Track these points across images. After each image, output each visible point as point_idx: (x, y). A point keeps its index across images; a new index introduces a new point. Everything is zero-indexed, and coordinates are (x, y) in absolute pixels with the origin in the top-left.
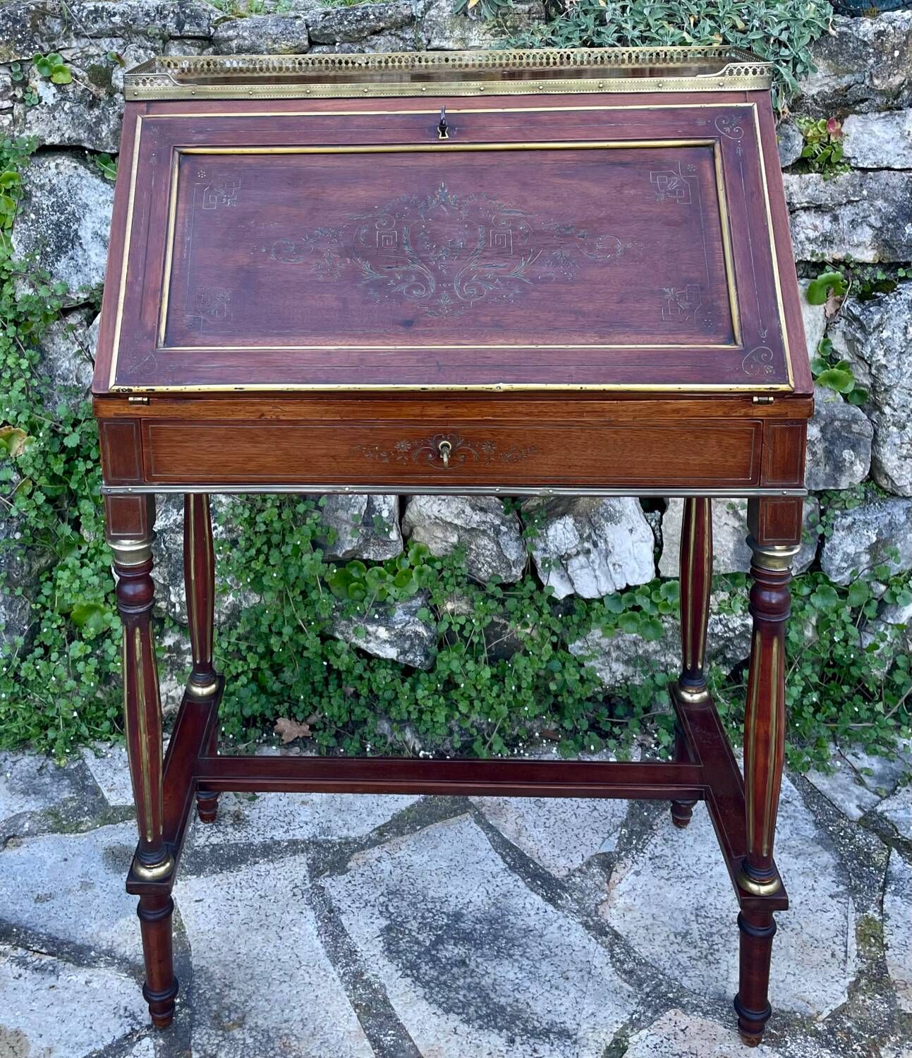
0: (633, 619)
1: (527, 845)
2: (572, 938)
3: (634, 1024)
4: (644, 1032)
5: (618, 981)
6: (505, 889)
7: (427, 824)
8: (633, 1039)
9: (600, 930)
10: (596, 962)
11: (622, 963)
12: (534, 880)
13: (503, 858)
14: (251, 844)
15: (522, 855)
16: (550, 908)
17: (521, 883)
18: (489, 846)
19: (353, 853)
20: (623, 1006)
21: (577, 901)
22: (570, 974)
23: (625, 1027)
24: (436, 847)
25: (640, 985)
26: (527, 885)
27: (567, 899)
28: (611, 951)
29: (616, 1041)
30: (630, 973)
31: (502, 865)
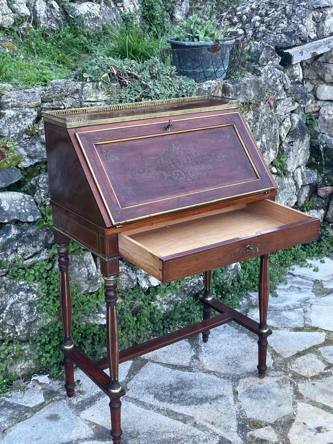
0: (169, 288)
1: (172, 362)
2: (204, 377)
3: (234, 386)
4: (238, 387)
5: (223, 380)
6: (176, 374)
7: (139, 369)
8: (237, 389)
9: (209, 372)
10: (214, 379)
11: (220, 376)
12: (182, 369)
13: (169, 367)
14: (92, 396)
15: (173, 365)
16: (192, 373)
17: (179, 371)
18: (162, 367)
19: (126, 385)
20: (229, 384)
21: (197, 368)
22: (211, 384)
23: (233, 388)
24: (148, 373)
25: (229, 379)
26: (181, 371)
27: (194, 369)
28: (215, 375)
29: (234, 392)
30: (224, 377)
31: (170, 370)
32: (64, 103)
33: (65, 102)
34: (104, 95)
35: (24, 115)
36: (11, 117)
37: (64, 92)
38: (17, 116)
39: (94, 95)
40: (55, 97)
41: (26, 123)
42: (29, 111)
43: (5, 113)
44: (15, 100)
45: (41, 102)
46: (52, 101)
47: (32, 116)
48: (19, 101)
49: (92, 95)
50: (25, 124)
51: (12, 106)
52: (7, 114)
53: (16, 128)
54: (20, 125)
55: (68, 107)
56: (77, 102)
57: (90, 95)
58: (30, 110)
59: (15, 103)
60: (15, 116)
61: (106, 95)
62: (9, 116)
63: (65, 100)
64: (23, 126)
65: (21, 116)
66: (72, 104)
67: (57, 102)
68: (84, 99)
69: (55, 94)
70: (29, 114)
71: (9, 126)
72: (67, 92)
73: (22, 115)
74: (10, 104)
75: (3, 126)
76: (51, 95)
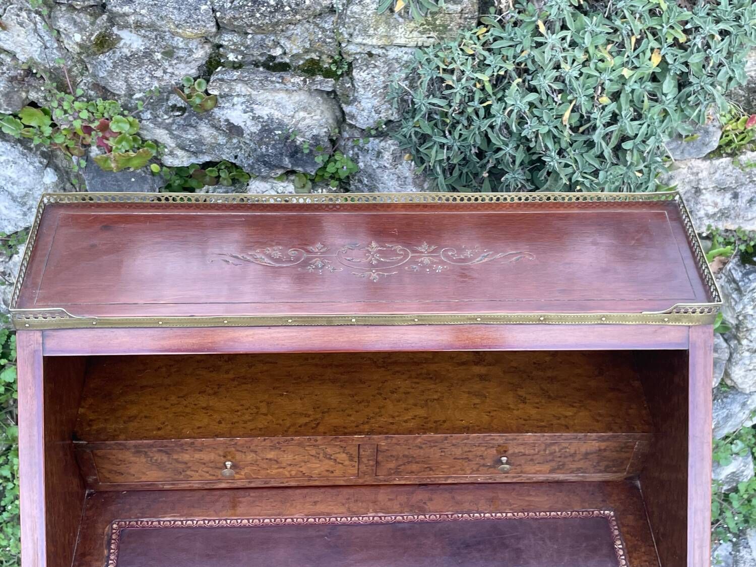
32: (282, 42)
33: (289, 38)
34: (415, 34)
35: (169, 53)
36: (129, 54)
37: (285, 14)
38: (148, 54)
39: (382, 30)
40: (251, 25)
41: (176, 72)
42: (181, 45)
43: (119, 39)
44: (143, 12)
45: (214, 30)
46: (247, 34)
47: (189, 59)
48: (154, 18)
49: (371, 32)
50: (173, 73)
51: (138, 26)
52: (121, 44)
53: (147, 79)
54: (159, 73)
55: (294, 52)
56: (324, 42)
57: (364, 32)
58: (187, 44)
59: (145, 19)
60: (141, 54)
61: (422, 33)
62: (126, 51)
63: (289, 33)
64: (167, 77)
65: (158, 56)
66: (307, 45)
67: (259, 37)
68: (346, 36)
69: (252, 16)
70: (181, 54)
71: (127, 74)
72: (296, 13)
73: (163, 53)
74: (131, 19)
75: (110, 73)
76: (242, 18)
